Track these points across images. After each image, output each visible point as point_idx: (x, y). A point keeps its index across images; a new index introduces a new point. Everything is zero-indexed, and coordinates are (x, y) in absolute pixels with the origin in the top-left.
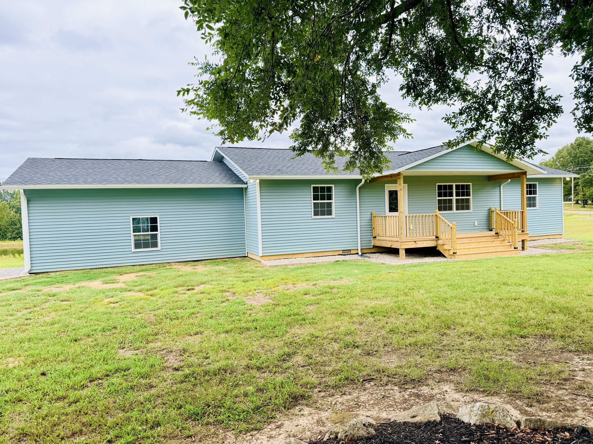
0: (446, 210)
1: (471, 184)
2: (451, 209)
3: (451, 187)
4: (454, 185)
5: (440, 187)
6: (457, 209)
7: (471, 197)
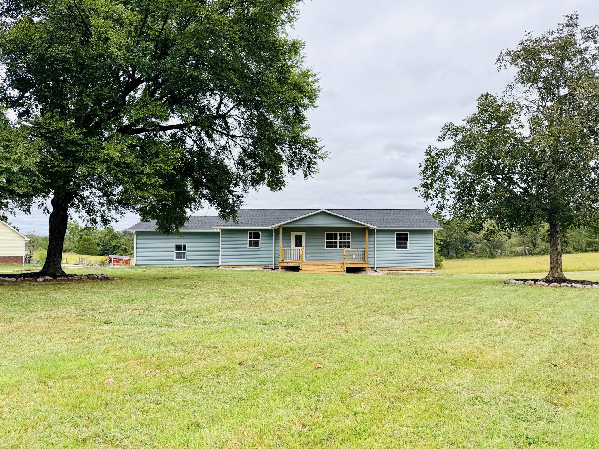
0: (332, 247)
1: (351, 233)
2: (336, 247)
3: (336, 234)
4: (338, 233)
5: (327, 234)
6: (340, 247)
7: (351, 241)
